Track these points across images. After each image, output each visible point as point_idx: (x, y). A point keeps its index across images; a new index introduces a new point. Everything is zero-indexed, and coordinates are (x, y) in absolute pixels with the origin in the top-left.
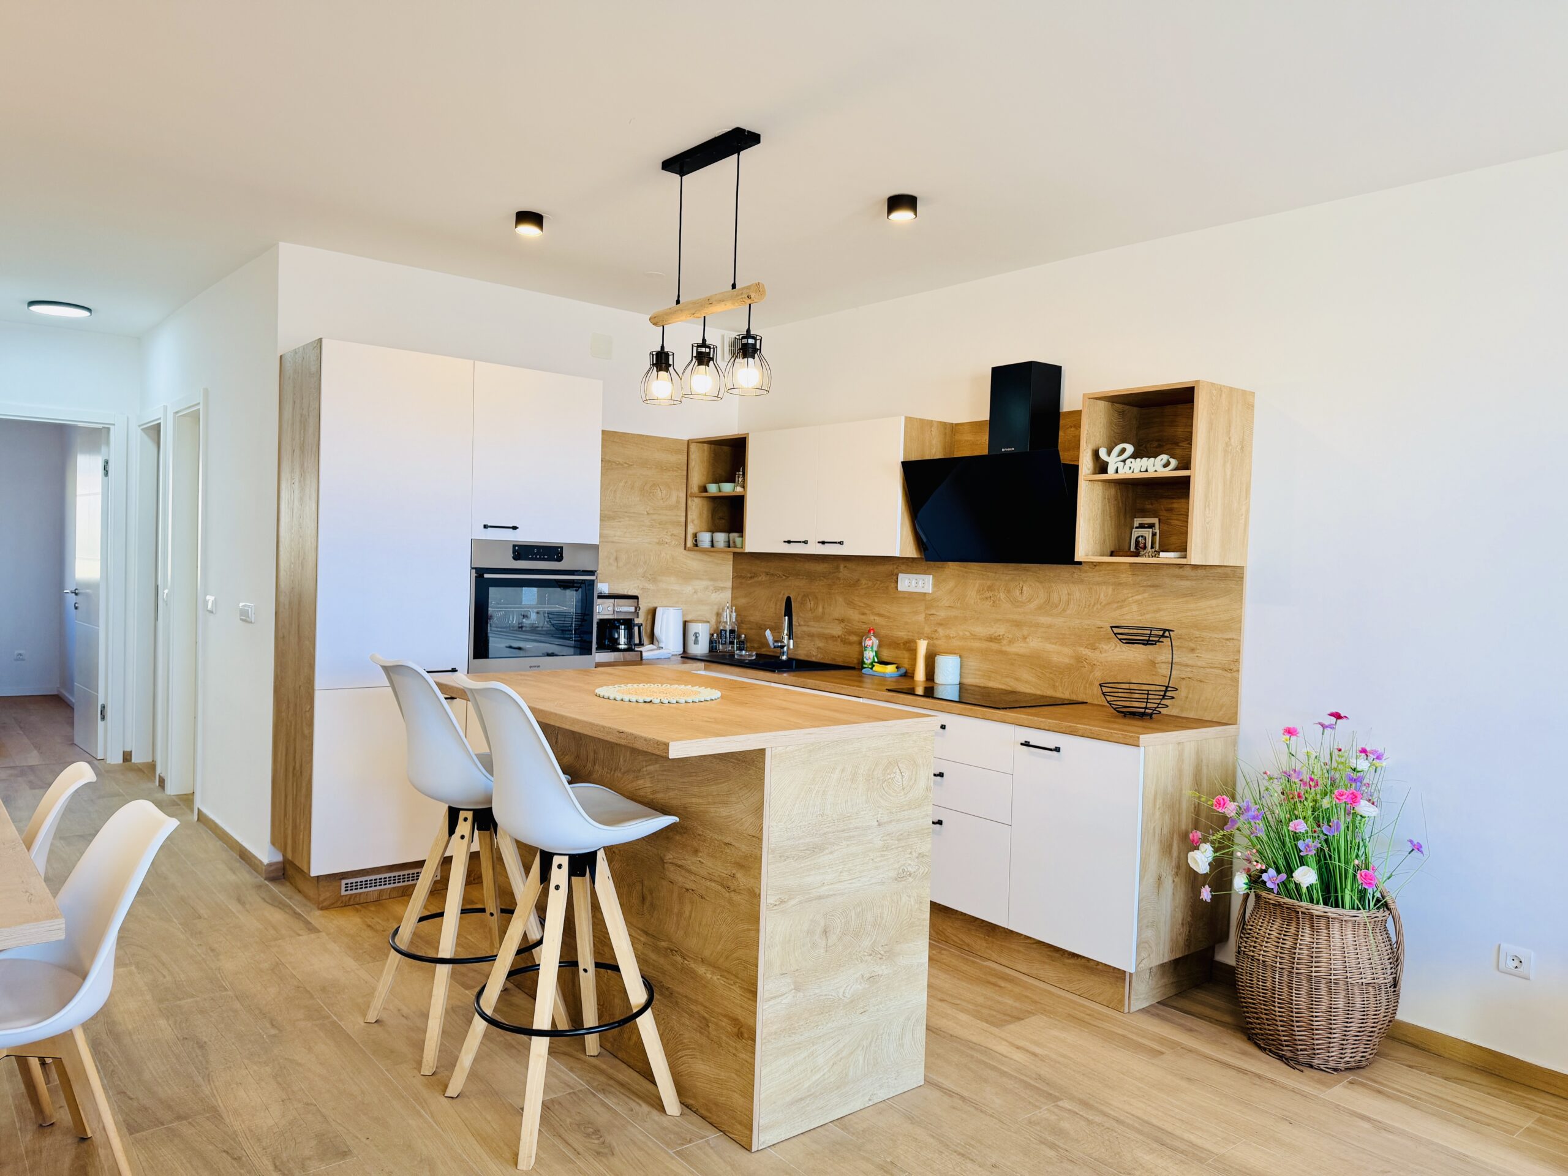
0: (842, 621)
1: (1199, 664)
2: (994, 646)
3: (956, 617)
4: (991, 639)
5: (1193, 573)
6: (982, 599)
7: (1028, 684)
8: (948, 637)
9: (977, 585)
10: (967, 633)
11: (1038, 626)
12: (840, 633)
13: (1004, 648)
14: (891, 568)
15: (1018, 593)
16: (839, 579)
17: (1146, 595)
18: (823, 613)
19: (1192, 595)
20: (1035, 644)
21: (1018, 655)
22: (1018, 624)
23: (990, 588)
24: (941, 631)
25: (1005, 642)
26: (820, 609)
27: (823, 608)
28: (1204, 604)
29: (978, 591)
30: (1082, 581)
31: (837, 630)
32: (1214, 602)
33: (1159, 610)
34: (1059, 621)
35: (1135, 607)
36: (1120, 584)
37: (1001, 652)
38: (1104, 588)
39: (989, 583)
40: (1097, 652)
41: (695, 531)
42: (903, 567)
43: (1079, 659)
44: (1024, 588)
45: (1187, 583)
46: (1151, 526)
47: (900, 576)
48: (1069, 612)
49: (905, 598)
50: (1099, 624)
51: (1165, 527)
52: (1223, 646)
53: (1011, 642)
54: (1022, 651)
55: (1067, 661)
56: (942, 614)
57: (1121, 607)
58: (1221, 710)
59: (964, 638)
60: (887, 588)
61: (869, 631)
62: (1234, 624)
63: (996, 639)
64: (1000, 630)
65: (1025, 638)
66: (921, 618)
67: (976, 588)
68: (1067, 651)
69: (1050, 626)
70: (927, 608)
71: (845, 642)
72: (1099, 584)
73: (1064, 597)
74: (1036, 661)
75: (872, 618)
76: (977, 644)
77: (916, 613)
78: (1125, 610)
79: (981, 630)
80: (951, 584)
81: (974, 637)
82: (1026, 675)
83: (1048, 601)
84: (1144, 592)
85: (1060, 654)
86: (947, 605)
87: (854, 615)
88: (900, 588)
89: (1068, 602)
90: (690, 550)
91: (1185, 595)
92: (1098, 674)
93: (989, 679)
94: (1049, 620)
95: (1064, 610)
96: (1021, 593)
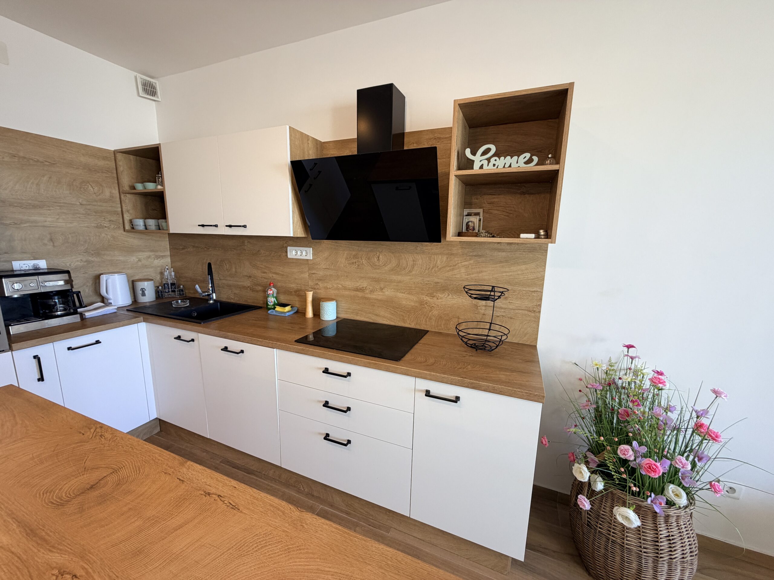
0: (250, 277)
1: (511, 307)
2: (360, 294)
3: (331, 275)
4: (357, 290)
5: (508, 247)
6: (349, 264)
8: (326, 288)
9: (345, 254)
10: (340, 286)
11: (391, 281)
12: (249, 285)
13: (366, 296)
14: (281, 243)
15: (376, 260)
16: (245, 250)
17: (472, 262)
18: (236, 272)
19: (507, 261)
20: (389, 293)
21: (377, 300)
22: (377, 280)
23: (355, 257)
24: (321, 285)
25: (367, 292)
26: (234, 270)
27: (236, 268)
28: (514, 268)
29: (347, 259)
30: (423, 252)
31: (247, 283)
32: (523, 267)
33: (482, 272)
34: (406, 279)
35: (463, 270)
36: (452, 254)
37: (367, 299)
38: (440, 257)
39: (354, 253)
40: (435, 299)
41: (131, 218)
42: (291, 242)
43: (422, 303)
44: (381, 257)
45: (504, 254)
46: (477, 214)
47: (289, 248)
48: (414, 273)
49: (293, 263)
50: (436, 280)
51: (487, 216)
52: (529, 296)
53: (372, 291)
54: (380, 297)
55: (412, 304)
56: (321, 273)
57: (453, 269)
58: (525, 336)
59: (338, 289)
60: (280, 256)
61: (270, 285)
62: (539, 281)
63: (360, 289)
64: (364, 284)
65: (382, 289)
66: (306, 275)
67: (345, 257)
68: (414, 298)
69: (400, 282)
70: (309, 269)
71: (253, 290)
72: (436, 254)
73: (411, 263)
74: (389, 303)
75: (271, 275)
76: (347, 293)
77: (302, 272)
78: (456, 272)
79: (349, 284)
80: (326, 254)
81: (345, 288)
82: (382, 312)
83: (398, 265)
84: (470, 259)
85: (407, 300)
86: (324, 267)
87: (258, 273)
88: (289, 256)
89: (413, 266)
90: (128, 231)
91: (501, 262)
92: (435, 312)
93: (357, 314)
94: (399, 278)
95: (410, 271)
96: (378, 260)
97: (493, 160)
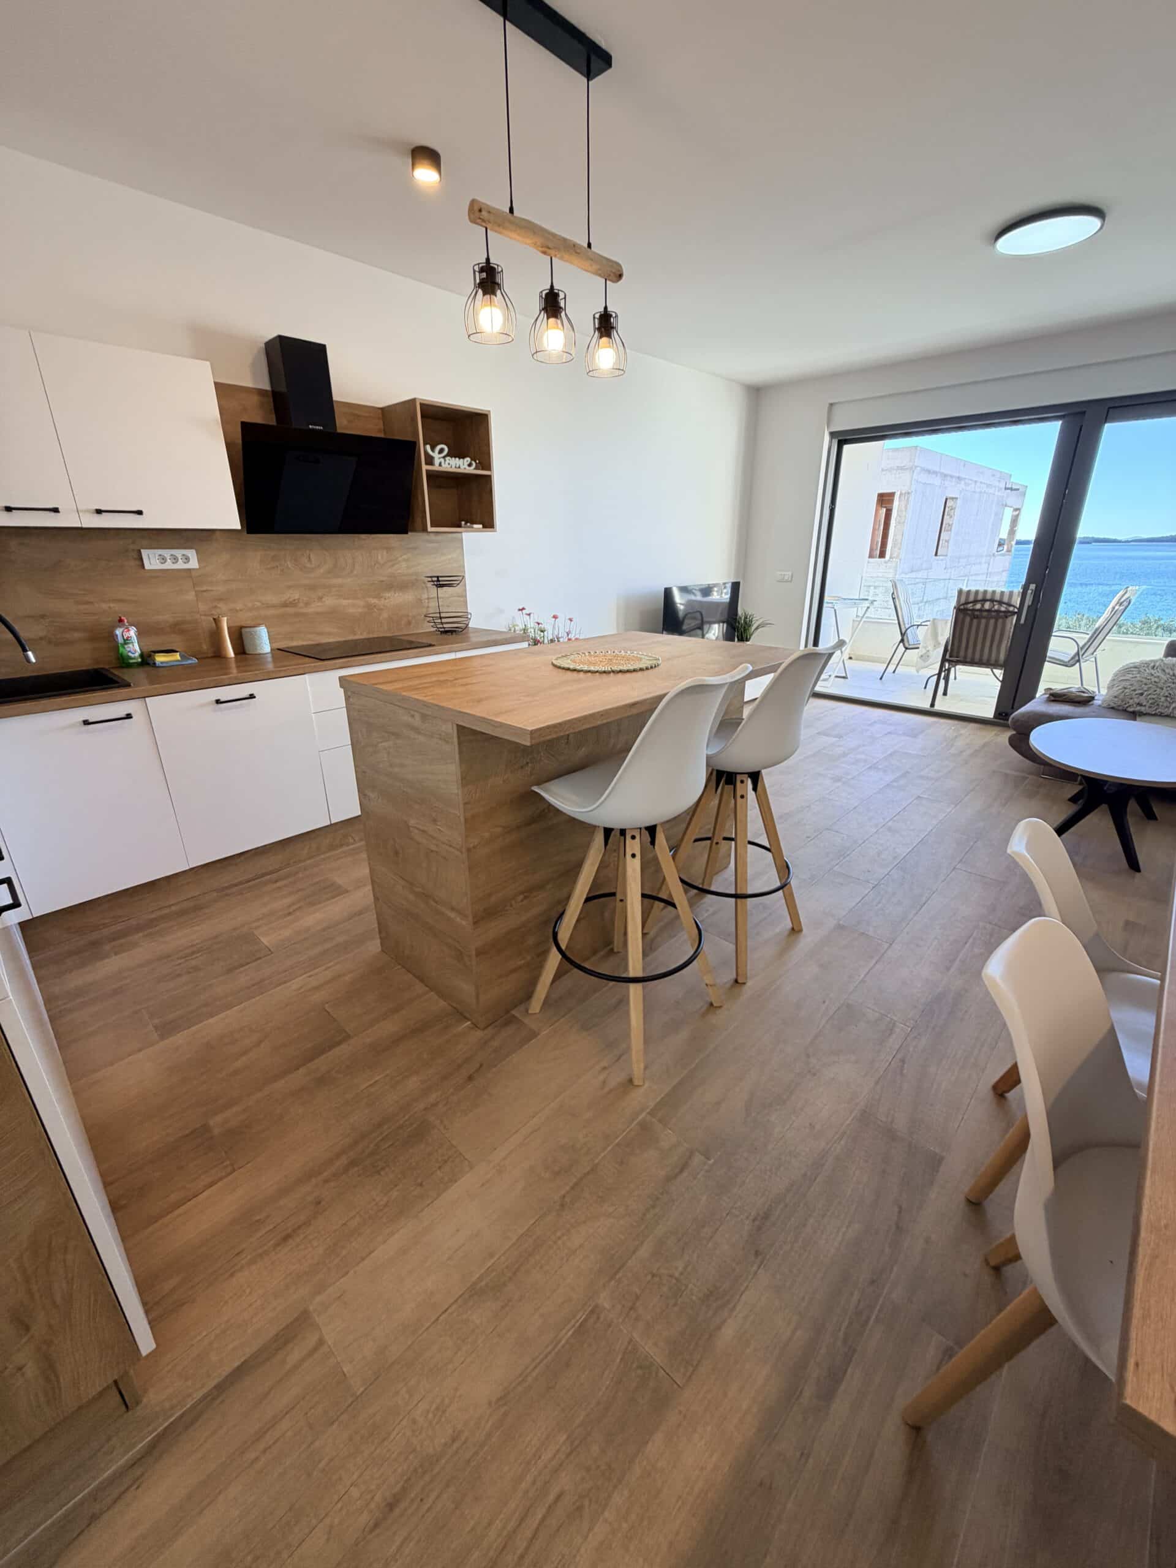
0: (43, 616)
2: (292, 610)
4: (285, 605)
5: (436, 538)
6: (267, 570)
7: (331, 635)
11: (330, 586)
12: (42, 634)
13: (301, 611)
15: (306, 561)
19: (437, 552)
20: (330, 601)
21: (318, 613)
22: (312, 588)
23: (275, 558)
25: (301, 605)
34: (348, 581)
35: (403, 564)
37: (302, 614)
40: (383, 599)
44: (311, 556)
45: (434, 545)
47: (145, 551)
48: (355, 572)
49: (159, 577)
50: (380, 578)
53: (307, 604)
54: (319, 610)
55: (360, 610)
56: (221, 589)
57: (393, 565)
59: (256, 608)
60: (125, 567)
61: (117, 622)
62: (462, 569)
63: (291, 603)
64: (294, 595)
65: (320, 599)
66: (191, 596)
67: (258, 559)
68: (361, 603)
69: (341, 586)
70: (194, 585)
73: (350, 561)
74: (333, 615)
76: (272, 612)
77: (183, 592)
78: (396, 567)
79: (271, 598)
80: (226, 557)
81: (269, 606)
83: (335, 565)
85: (353, 607)
86: (223, 579)
87: (62, 606)
88: (147, 566)
89: (353, 566)
91: (433, 553)
93: (292, 639)
94: (339, 581)
95: (352, 572)
96: (310, 560)
97: (447, 459)
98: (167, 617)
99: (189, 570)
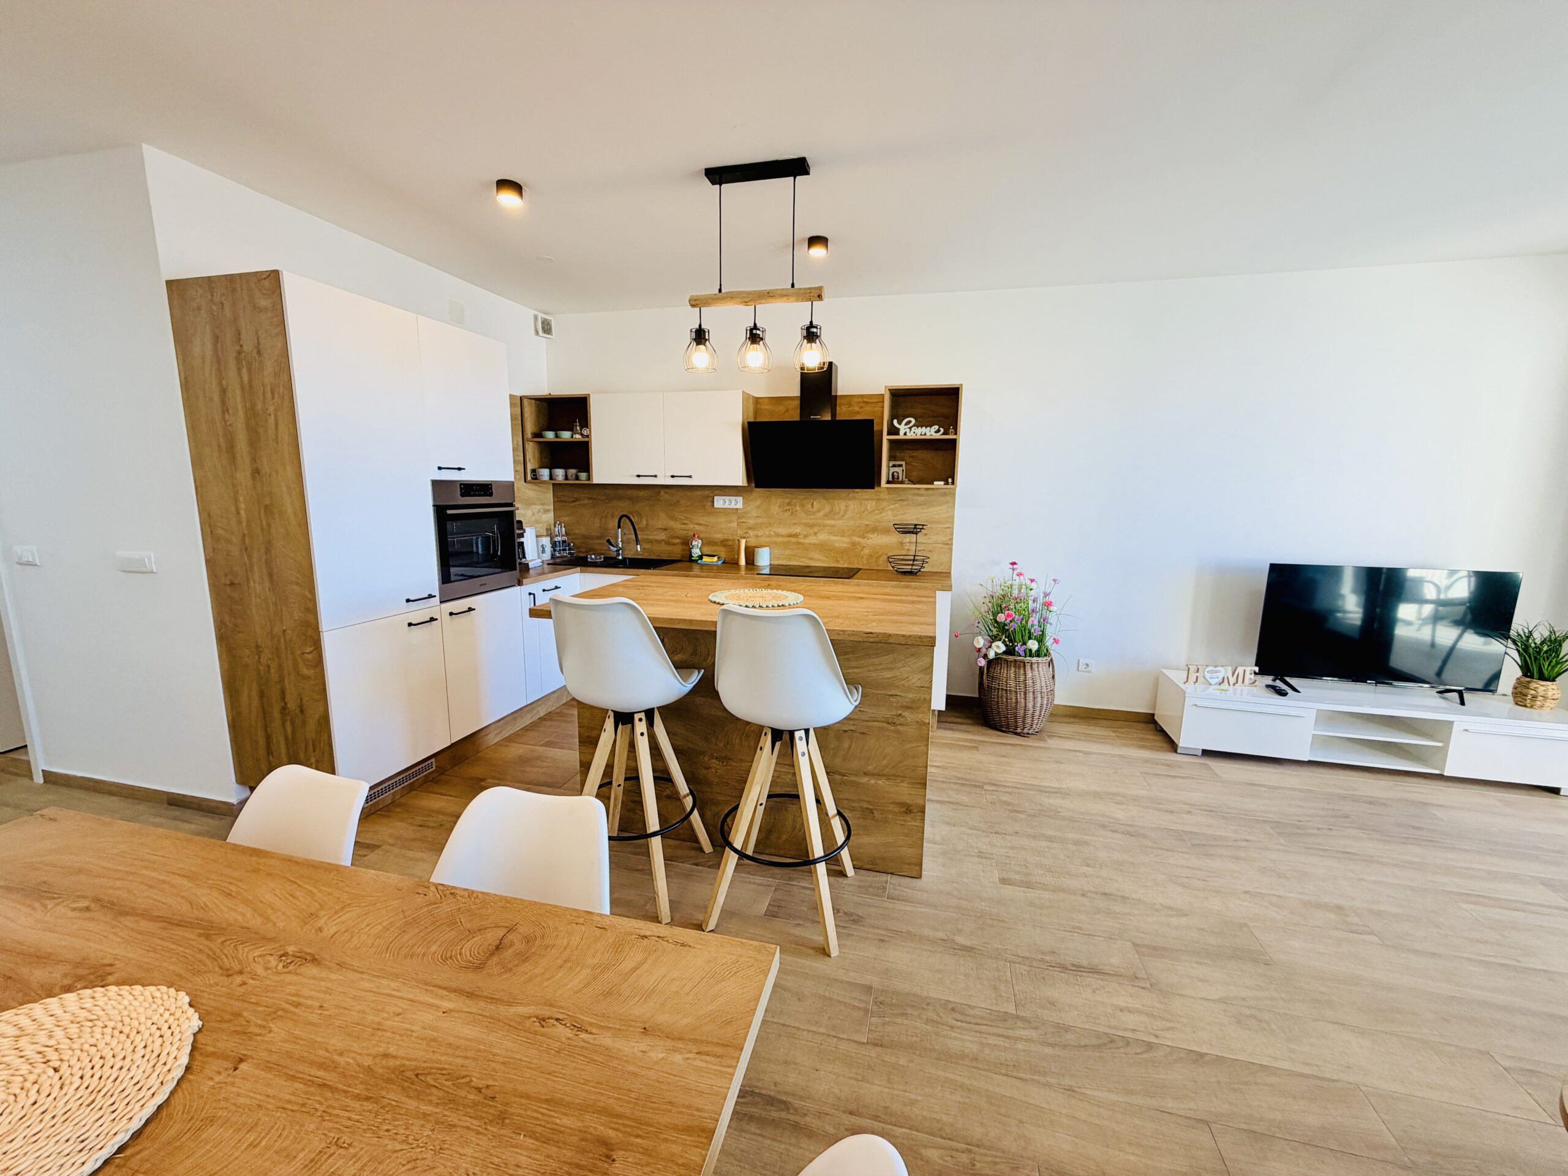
0: (666, 529)
1: (930, 540)
2: (793, 540)
3: (762, 524)
4: (790, 536)
5: (926, 493)
6: (782, 511)
7: (819, 561)
8: (757, 536)
9: (778, 502)
10: (772, 533)
11: (824, 526)
12: (664, 538)
13: (800, 541)
14: (707, 492)
15: (810, 507)
16: (660, 500)
17: (897, 505)
18: (647, 524)
19: (925, 504)
20: (823, 537)
21: (811, 544)
22: (811, 526)
23: (789, 504)
24: (751, 533)
25: (801, 537)
26: (644, 522)
27: (647, 521)
28: (931, 510)
29: (780, 506)
30: (855, 498)
31: (662, 536)
32: (938, 508)
33: (905, 514)
34: (839, 523)
35: (890, 513)
36: (880, 499)
37: (800, 543)
38: (870, 502)
39: (787, 501)
40: (866, 539)
41: (533, 467)
42: (718, 492)
43: (854, 544)
44: (815, 503)
45: (923, 498)
46: (900, 466)
47: (716, 498)
48: (846, 517)
49: (720, 512)
50: (868, 523)
51: (909, 467)
52: (944, 531)
53: (806, 536)
54: (814, 542)
55: (845, 545)
56: (752, 522)
57: (881, 513)
58: (942, 565)
59: (770, 536)
60: (704, 506)
61: (694, 535)
62: (951, 519)
63: (794, 535)
64: (797, 530)
65: (815, 534)
66: (735, 525)
67: (778, 505)
68: (845, 539)
69: (833, 526)
70: (739, 518)
71: (668, 543)
72: (867, 500)
73: (843, 508)
74: (822, 547)
75: (692, 526)
76: (780, 539)
77: (730, 522)
78: (883, 514)
79: (783, 531)
80: (758, 502)
81: (778, 535)
82: (816, 555)
83: (832, 510)
84: (896, 504)
85: (841, 542)
86: (755, 515)
87: (676, 525)
88: (716, 505)
89: (846, 512)
90: (530, 482)
91: (921, 505)
92: (866, 551)
93: (790, 560)
94: (832, 522)
95: (843, 516)
96: (812, 506)
97: (913, 429)
98: (719, 536)
99: (737, 509)
